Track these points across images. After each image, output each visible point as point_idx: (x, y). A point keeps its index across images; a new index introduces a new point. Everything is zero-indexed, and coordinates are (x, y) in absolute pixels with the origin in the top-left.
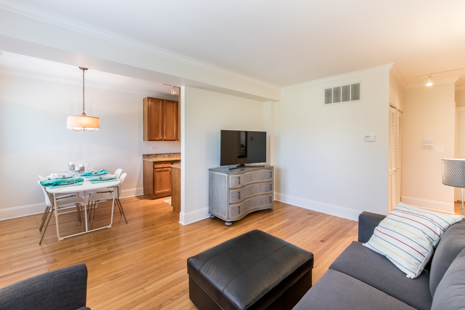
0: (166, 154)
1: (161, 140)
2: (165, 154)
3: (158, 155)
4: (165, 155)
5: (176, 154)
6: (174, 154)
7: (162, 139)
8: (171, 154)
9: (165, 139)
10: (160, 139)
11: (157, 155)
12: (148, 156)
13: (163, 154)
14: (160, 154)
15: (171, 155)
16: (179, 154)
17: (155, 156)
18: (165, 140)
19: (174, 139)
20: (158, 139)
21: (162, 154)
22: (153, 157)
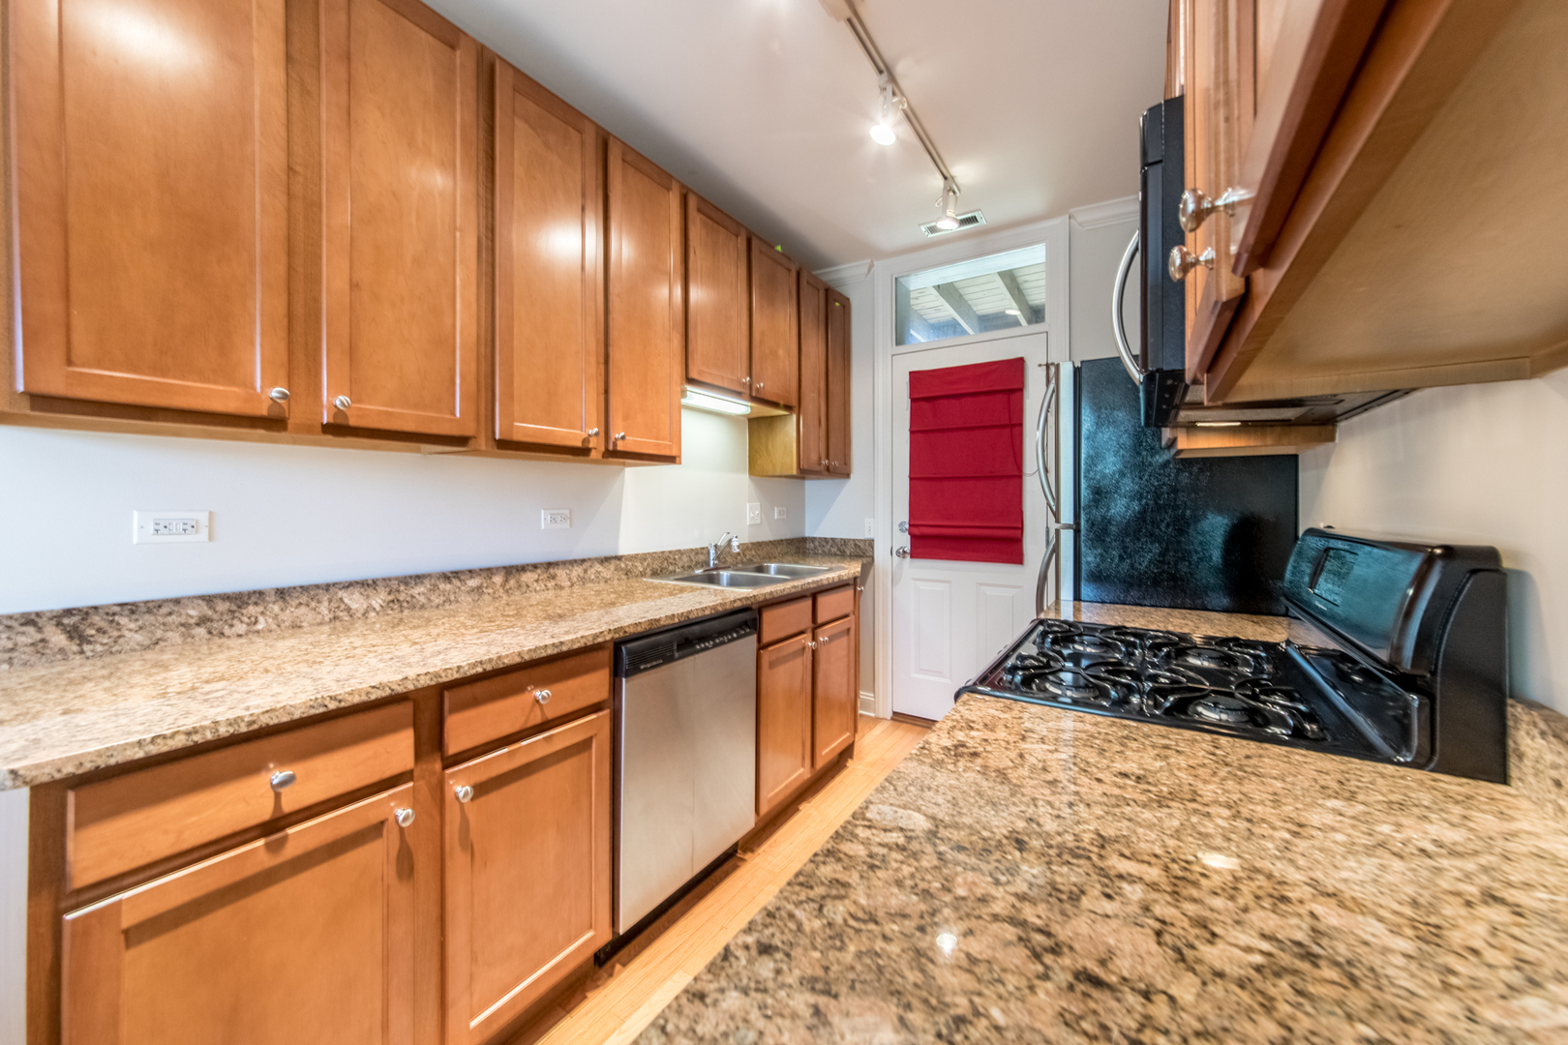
0: (367, 585)
1: (273, 423)
2: (349, 585)
3: (252, 609)
4: (355, 600)
5: (473, 583)
6: (446, 577)
7: (296, 416)
8: (419, 578)
9: (338, 413)
10: (263, 411)
11: (239, 600)
12: (75, 634)
13: (327, 587)
14: (282, 593)
15: (421, 589)
16: (498, 579)
17: (203, 621)
18: (339, 429)
19: (456, 432)
20: (223, 398)
21: (304, 589)
22: (174, 637)
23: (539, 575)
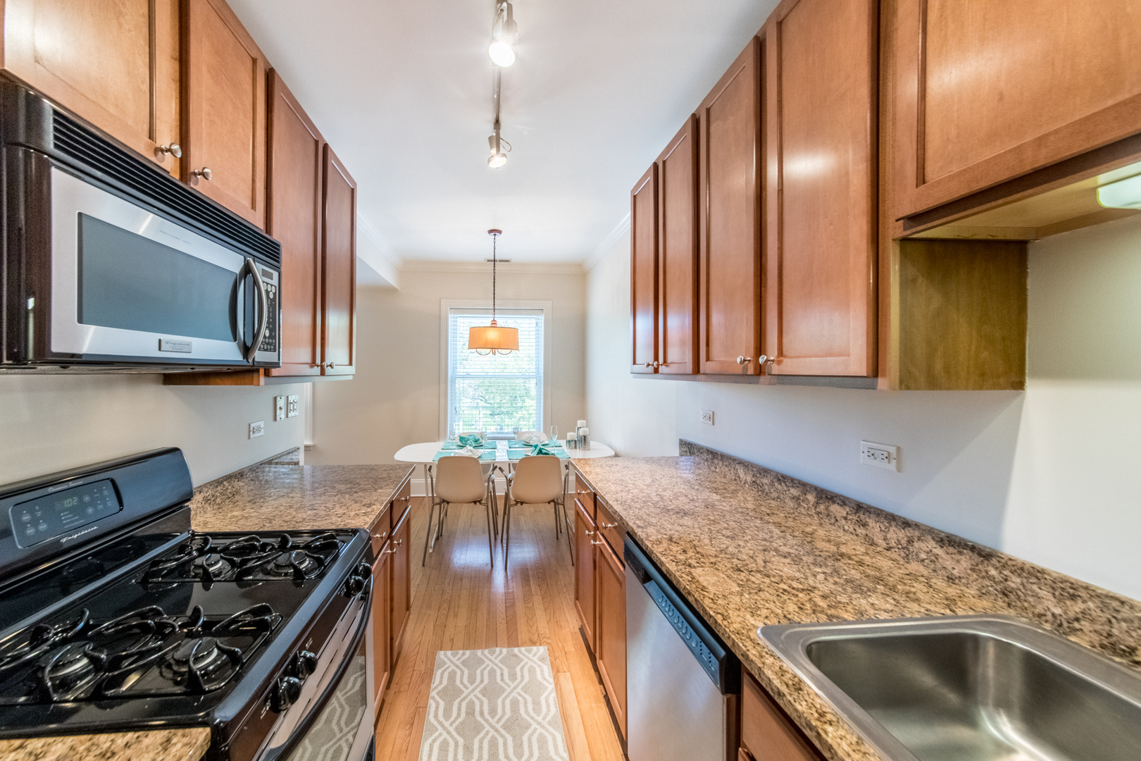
23: (847, 514)
